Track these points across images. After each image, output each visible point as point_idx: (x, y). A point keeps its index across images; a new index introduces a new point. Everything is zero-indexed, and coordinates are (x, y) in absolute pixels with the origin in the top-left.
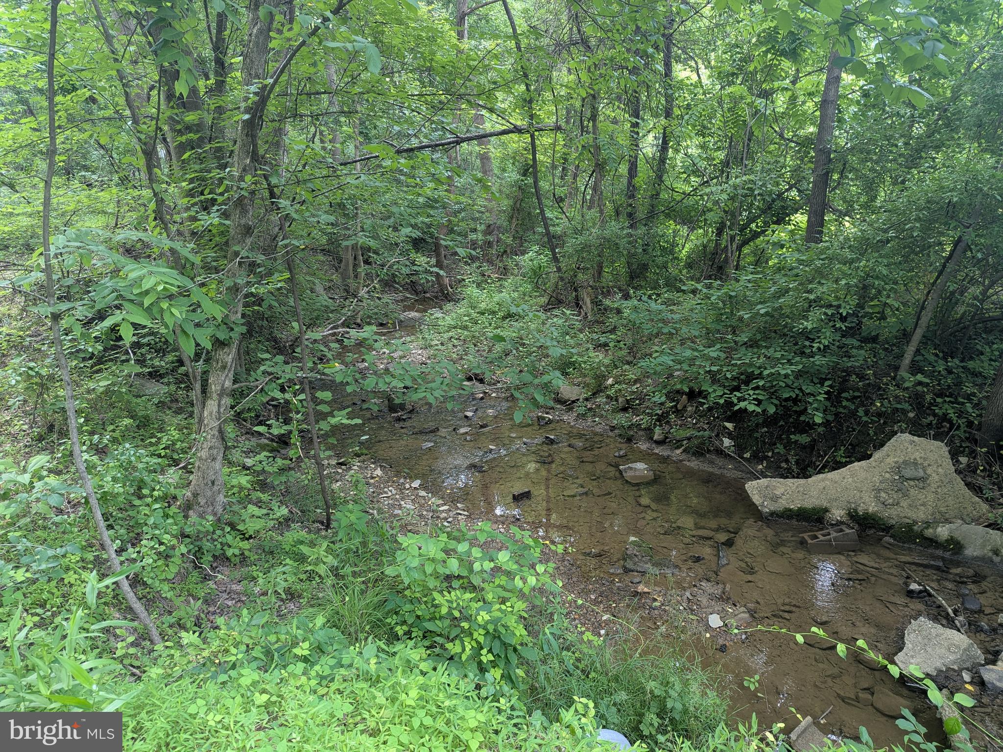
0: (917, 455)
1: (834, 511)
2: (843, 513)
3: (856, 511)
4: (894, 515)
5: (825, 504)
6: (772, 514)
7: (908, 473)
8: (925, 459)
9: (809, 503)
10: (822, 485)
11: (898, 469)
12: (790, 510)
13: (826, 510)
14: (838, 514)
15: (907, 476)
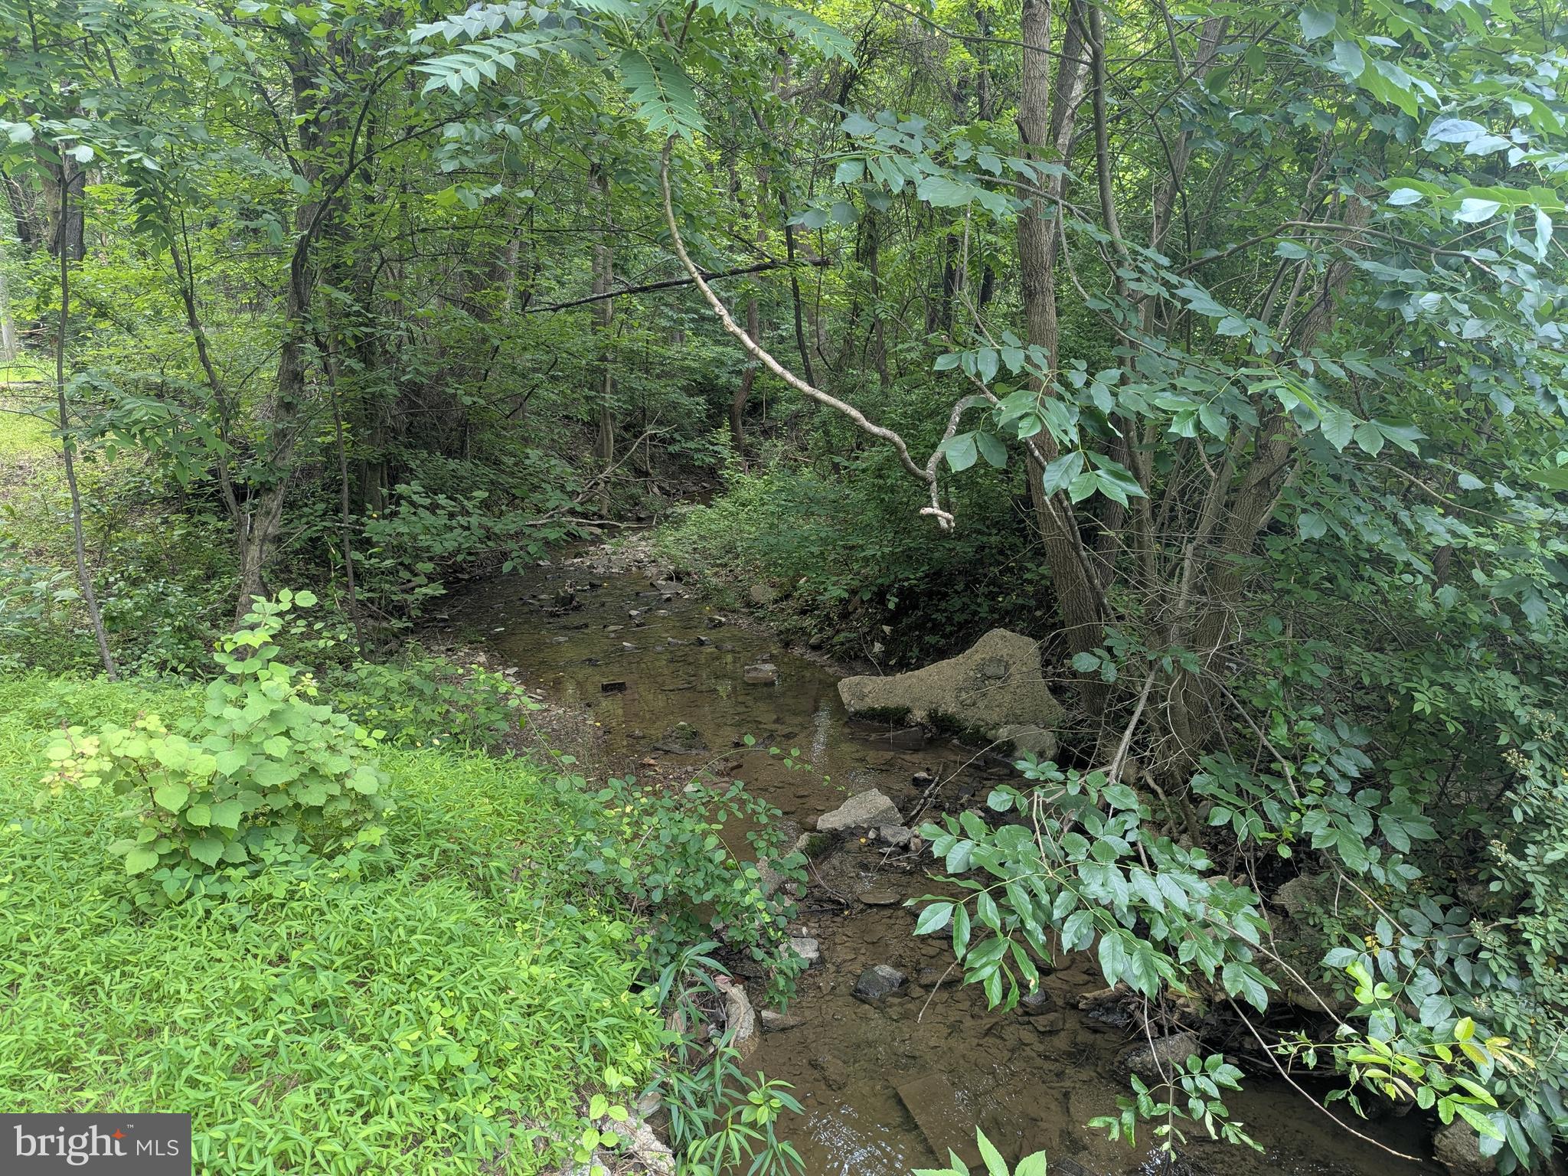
0: (1005, 652)
1: (916, 712)
2: (924, 714)
3: (936, 711)
4: (971, 718)
5: (908, 704)
6: (857, 713)
7: (990, 670)
8: (1011, 656)
9: (893, 702)
10: (909, 682)
11: (980, 668)
12: (874, 709)
13: (908, 711)
14: (919, 715)
15: (989, 674)
